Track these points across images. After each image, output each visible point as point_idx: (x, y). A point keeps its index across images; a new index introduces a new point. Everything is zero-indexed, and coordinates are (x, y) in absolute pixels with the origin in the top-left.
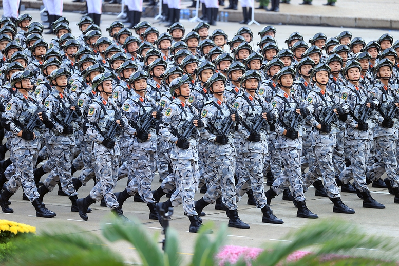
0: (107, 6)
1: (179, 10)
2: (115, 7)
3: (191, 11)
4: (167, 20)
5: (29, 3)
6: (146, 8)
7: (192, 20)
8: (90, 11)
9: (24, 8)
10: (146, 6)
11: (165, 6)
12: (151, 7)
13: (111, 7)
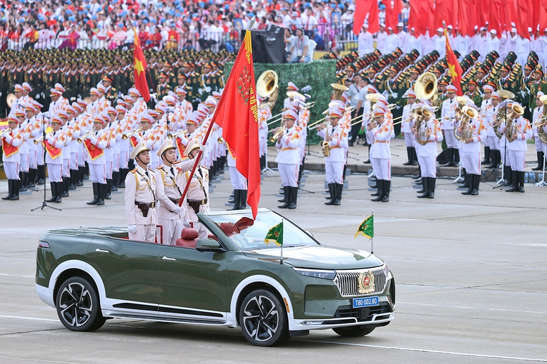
0: (443, 169)
1: (524, 172)
2: (451, 170)
3: (537, 174)
4: (509, 184)
5: (356, 166)
6: (486, 171)
7: (537, 184)
8: (424, 174)
9: (350, 172)
10: (486, 169)
11: (507, 169)
12: (491, 170)
13: (448, 169)
